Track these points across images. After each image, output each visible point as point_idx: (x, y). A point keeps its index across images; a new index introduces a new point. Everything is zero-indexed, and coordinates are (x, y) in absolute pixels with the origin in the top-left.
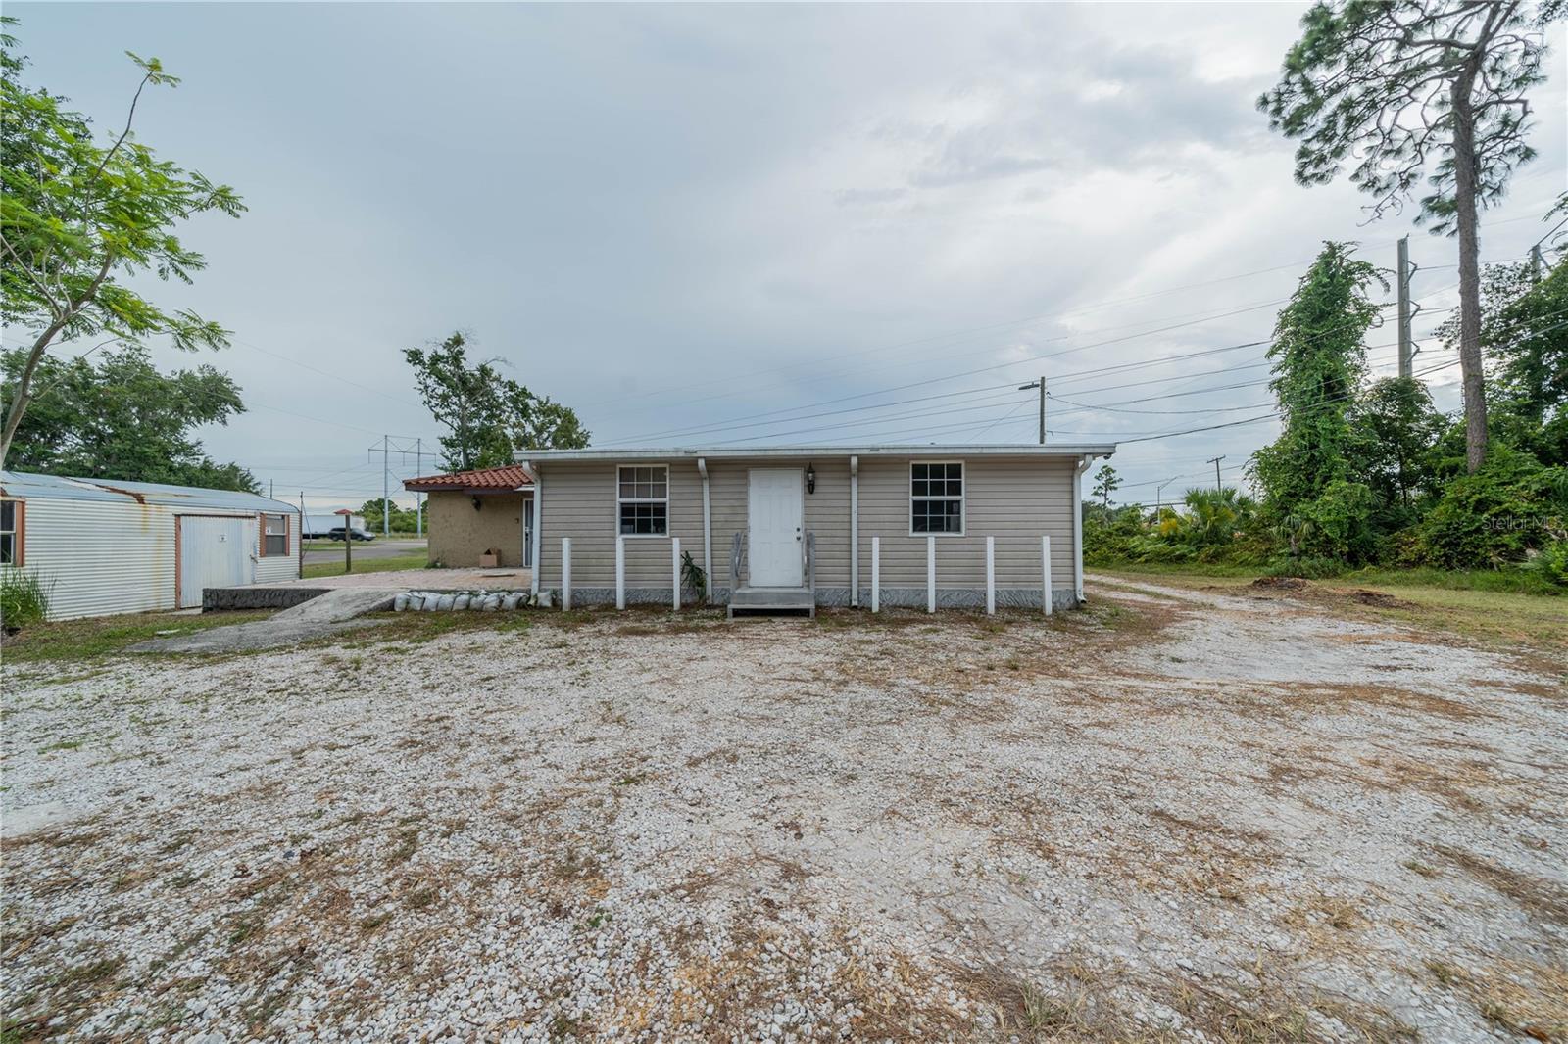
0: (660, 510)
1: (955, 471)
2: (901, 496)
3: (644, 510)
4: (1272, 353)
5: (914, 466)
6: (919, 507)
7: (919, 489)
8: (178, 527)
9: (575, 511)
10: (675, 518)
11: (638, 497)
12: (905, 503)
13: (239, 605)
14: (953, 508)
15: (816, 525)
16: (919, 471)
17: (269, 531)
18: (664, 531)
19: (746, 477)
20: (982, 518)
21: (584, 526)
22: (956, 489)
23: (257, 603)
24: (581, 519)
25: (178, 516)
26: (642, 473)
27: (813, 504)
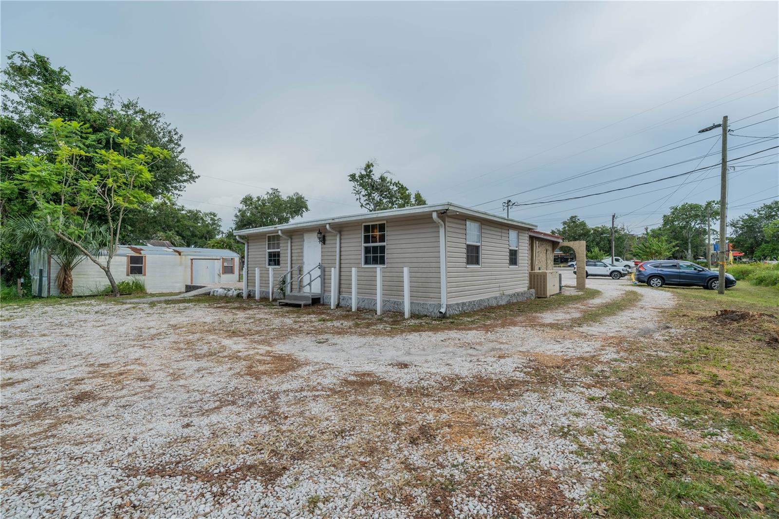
0: (278, 255)
1: (382, 228)
2: (358, 244)
3: (274, 255)
5: (365, 226)
6: (367, 250)
7: (367, 239)
8: (192, 263)
9: (256, 256)
10: (282, 258)
11: (273, 249)
12: (359, 248)
14: (382, 250)
15: (326, 261)
16: (367, 229)
17: (226, 264)
18: (280, 264)
19: (303, 237)
20: (395, 256)
21: (260, 262)
22: (382, 239)
24: (258, 259)
25: (192, 259)
26: (274, 238)
27: (326, 250)
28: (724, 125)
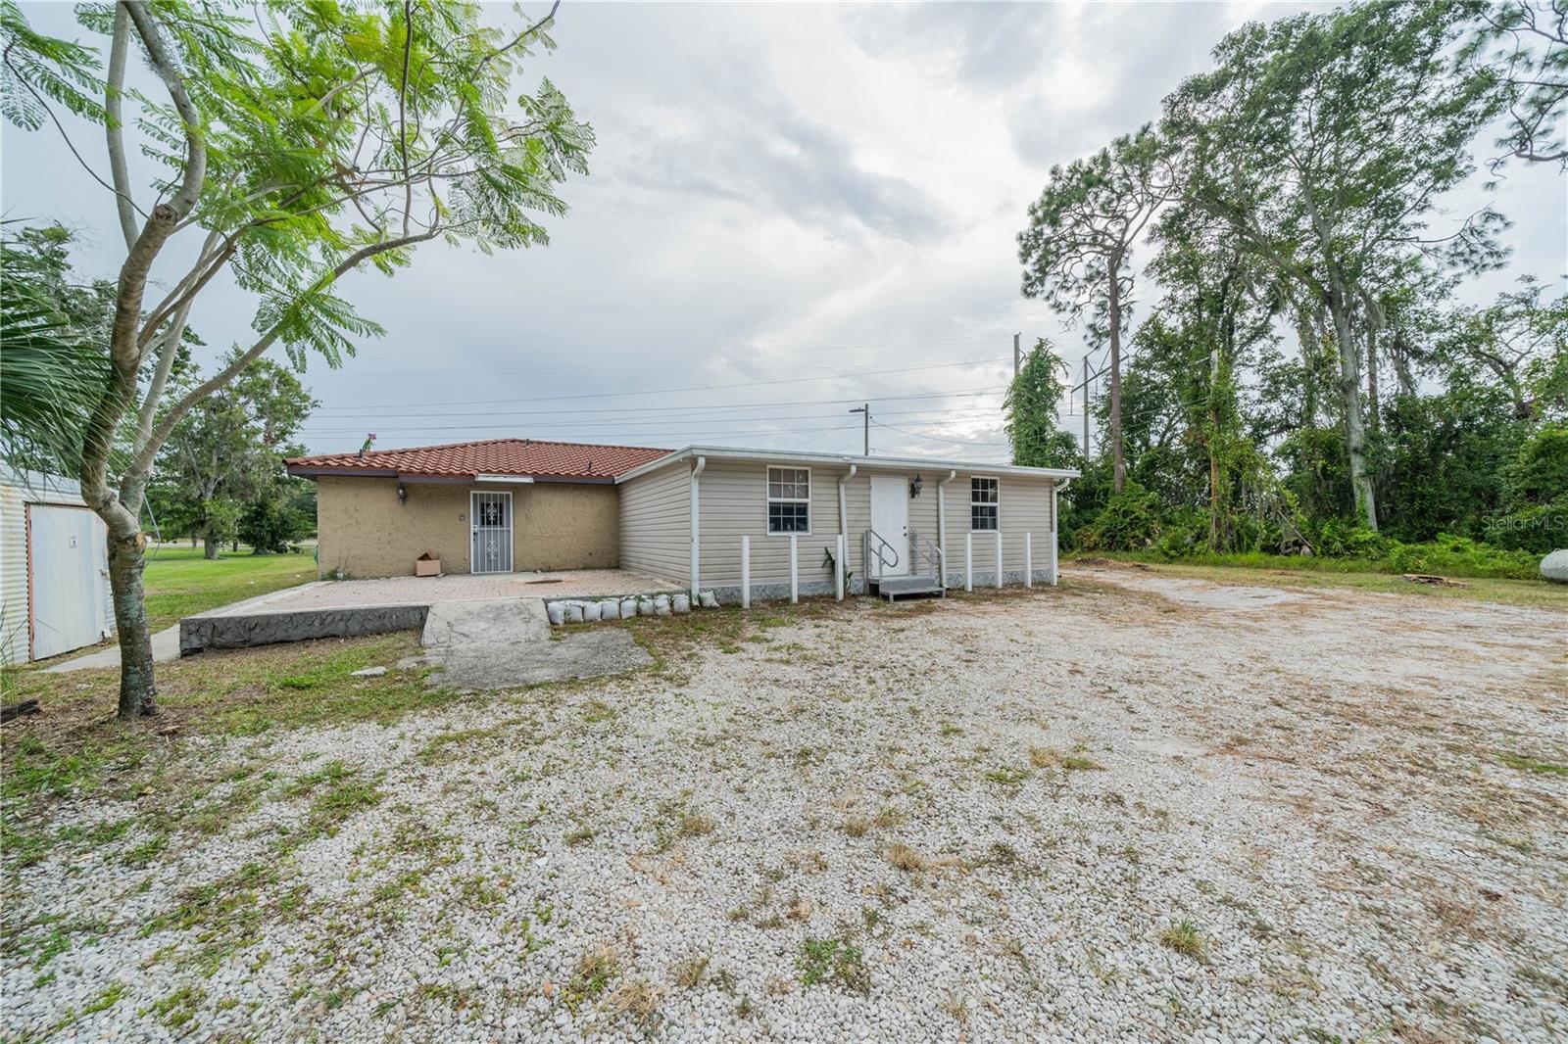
0: (802, 510)
1: (993, 483)
2: (963, 502)
3: (788, 509)
4: (1004, 407)
5: (973, 480)
6: (975, 510)
7: (975, 497)
8: (28, 523)
9: (730, 510)
10: (816, 517)
11: (785, 497)
12: (967, 508)
13: (260, 639)
14: (993, 511)
15: (918, 524)
16: (975, 483)
18: (806, 529)
19: (869, 483)
20: (1008, 519)
21: (737, 524)
22: (994, 497)
23: (296, 634)
24: (735, 517)
25: (28, 505)
26: (790, 475)
28: (866, 411)
